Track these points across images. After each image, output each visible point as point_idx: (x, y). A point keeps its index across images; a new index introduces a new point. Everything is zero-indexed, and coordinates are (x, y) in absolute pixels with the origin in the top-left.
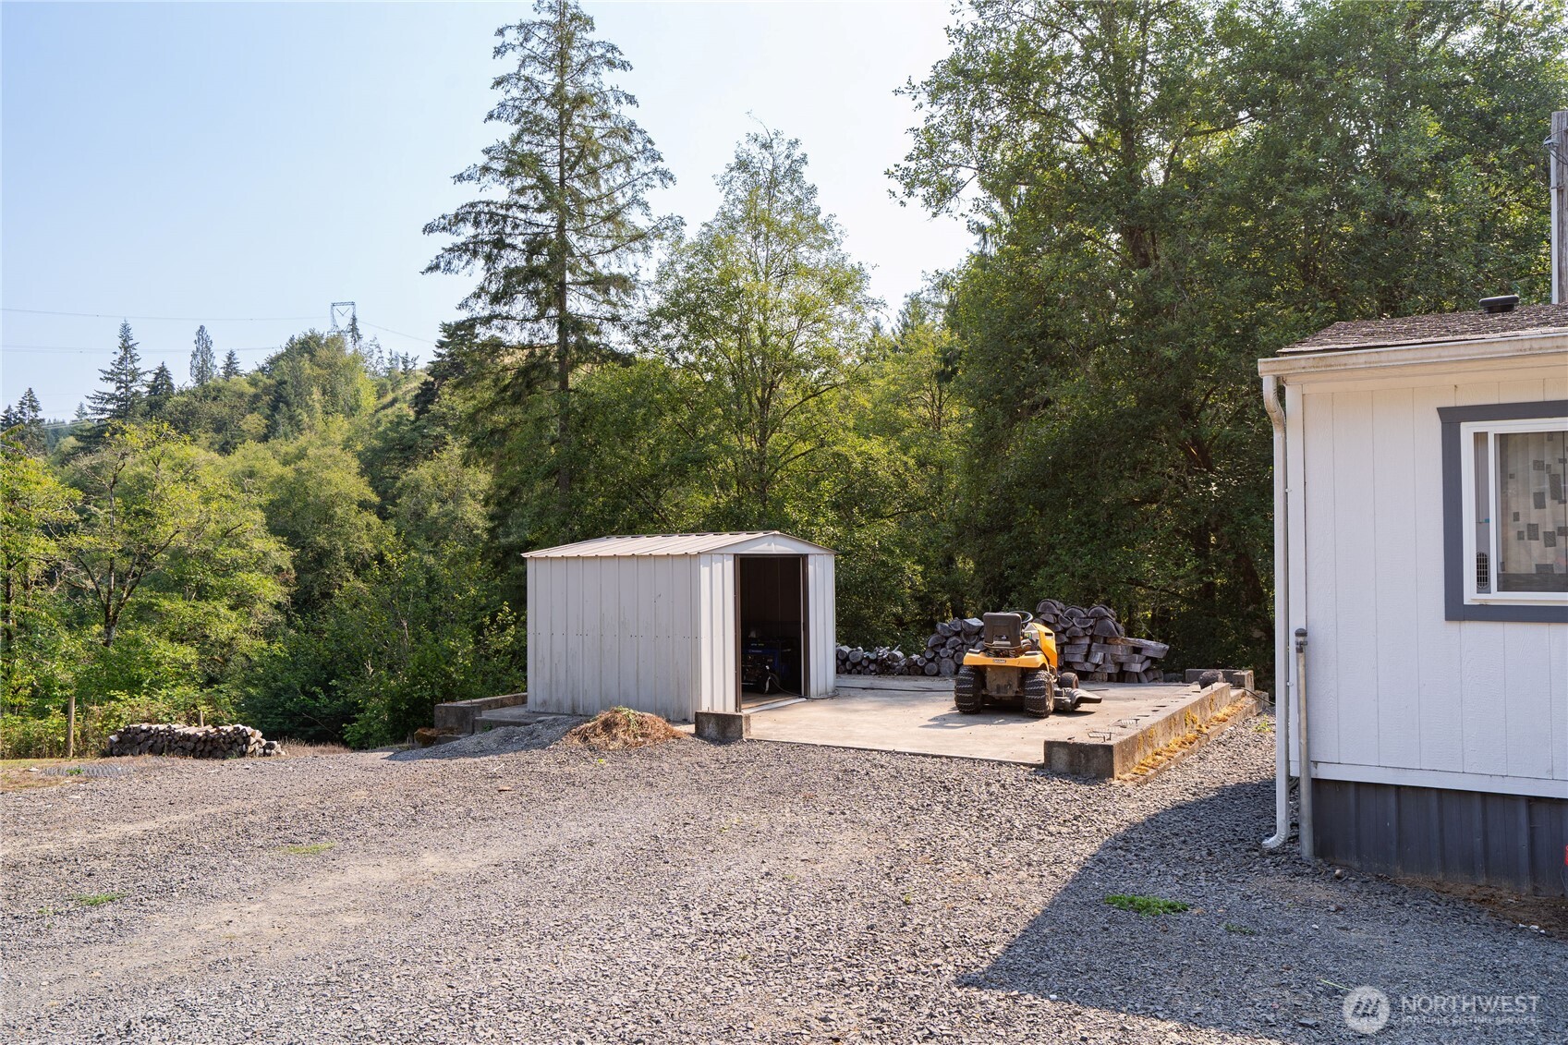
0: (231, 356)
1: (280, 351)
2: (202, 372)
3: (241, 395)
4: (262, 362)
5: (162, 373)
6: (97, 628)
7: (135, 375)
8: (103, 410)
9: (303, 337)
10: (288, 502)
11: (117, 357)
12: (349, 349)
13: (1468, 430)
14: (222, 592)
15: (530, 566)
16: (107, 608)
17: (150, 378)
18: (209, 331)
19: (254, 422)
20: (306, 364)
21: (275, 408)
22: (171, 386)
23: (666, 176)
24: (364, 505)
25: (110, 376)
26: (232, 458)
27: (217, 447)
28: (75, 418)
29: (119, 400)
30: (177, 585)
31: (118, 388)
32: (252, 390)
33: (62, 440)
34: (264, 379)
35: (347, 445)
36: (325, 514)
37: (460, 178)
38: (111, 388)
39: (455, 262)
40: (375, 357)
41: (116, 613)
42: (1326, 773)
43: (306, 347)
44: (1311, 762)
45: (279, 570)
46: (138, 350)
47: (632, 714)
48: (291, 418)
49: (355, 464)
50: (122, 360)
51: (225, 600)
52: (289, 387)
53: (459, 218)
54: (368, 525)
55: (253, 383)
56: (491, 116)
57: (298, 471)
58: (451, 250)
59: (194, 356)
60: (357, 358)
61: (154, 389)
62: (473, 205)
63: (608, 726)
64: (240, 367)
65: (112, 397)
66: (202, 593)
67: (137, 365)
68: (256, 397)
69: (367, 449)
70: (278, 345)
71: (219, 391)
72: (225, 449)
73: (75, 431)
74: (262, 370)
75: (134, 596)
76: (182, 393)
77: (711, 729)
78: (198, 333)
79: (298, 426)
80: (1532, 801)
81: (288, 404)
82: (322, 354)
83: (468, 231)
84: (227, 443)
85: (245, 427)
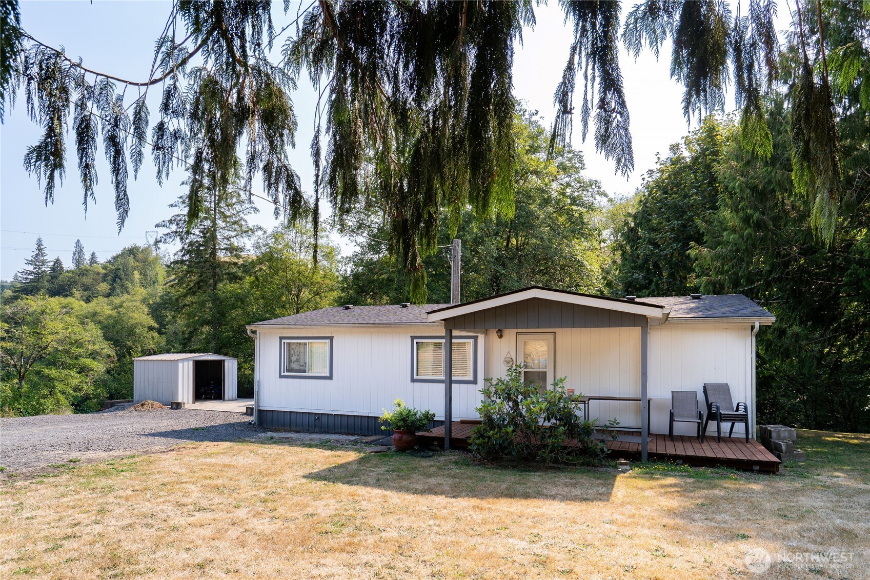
0: (93, 254)
1: (118, 253)
2: (78, 261)
3: (98, 274)
4: (109, 258)
5: (58, 262)
6: (16, 381)
7: (44, 263)
8: (26, 279)
9: (130, 247)
10: (114, 327)
11: (34, 254)
12: (154, 254)
13: (283, 341)
14: (74, 366)
15: (135, 362)
16: (20, 373)
17: (52, 264)
18: (82, 243)
19: (104, 287)
20: (131, 261)
21: (114, 281)
22: (62, 268)
23: (256, 210)
24: (151, 328)
25: (30, 263)
26: (90, 305)
27: (85, 298)
28: (12, 280)
29: (35, 274)
30: (53, 363)
31: (35, 268)
32: (104, 271)
33: (5, 290)
34: (111, 266)
35: (144, 301)
36: (131, 332)
37: (172, 206)
38: (31, 268)
39: (168, 240)
40: (167, 257)
41: (24, 374)
42: (261, 408)
43: (132, 252)
44: (259, 406)
45: (109, 356)
46: (45, 251)
47: (150, 402)
48: (122, 286)
49: (146, 310)
50: (37, 255)
51: (75, 370)
52: (121, 272)
53: (171, 222)
54: (153, 338)
55: (105, 268)
56: (183, 183)
57: (118, 313)
58: (166, 235)
59: (74, 254)
60: (157, 258)
61: (53, 269)
62: (178, 216)
63: (142, 405)
64: (98, 260)
65: (32, 273)
66: (65, 366)
67: (45, 258)
68: (105, 275)
69: (154, 303)
70: (118, 251)
71: (87, 271)
72: (88, 300)
73: (12, 287)
74: (109, 262)
75: (33, 367)
76: (68, 272)
77: (174, 406)
78: (76, 243)
79: (125, 290)
80: (290, 412)
81: (121, 279)
82: (140, 256)
83: (174, 227)
84: (90, 296)
85: (99, 289)
